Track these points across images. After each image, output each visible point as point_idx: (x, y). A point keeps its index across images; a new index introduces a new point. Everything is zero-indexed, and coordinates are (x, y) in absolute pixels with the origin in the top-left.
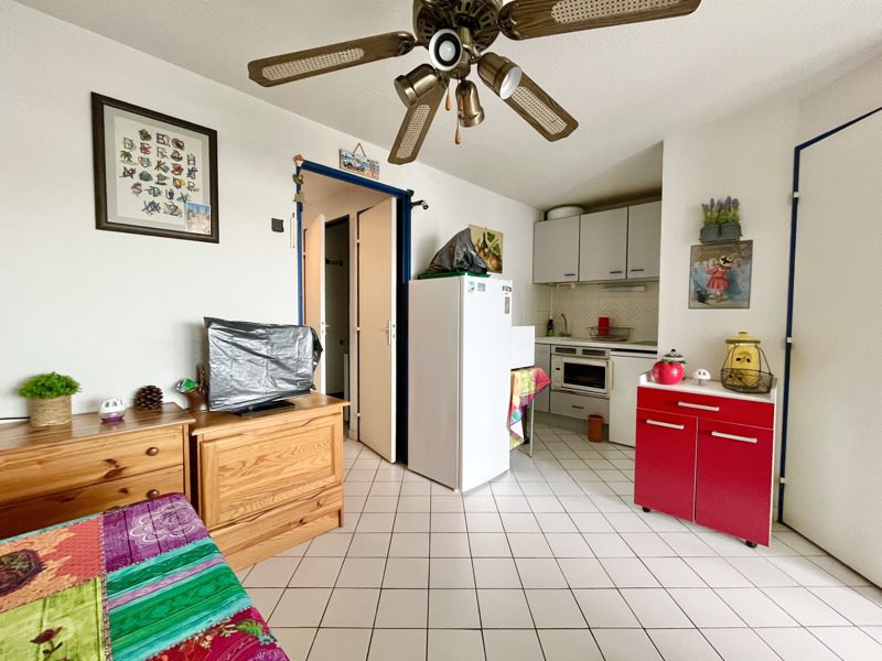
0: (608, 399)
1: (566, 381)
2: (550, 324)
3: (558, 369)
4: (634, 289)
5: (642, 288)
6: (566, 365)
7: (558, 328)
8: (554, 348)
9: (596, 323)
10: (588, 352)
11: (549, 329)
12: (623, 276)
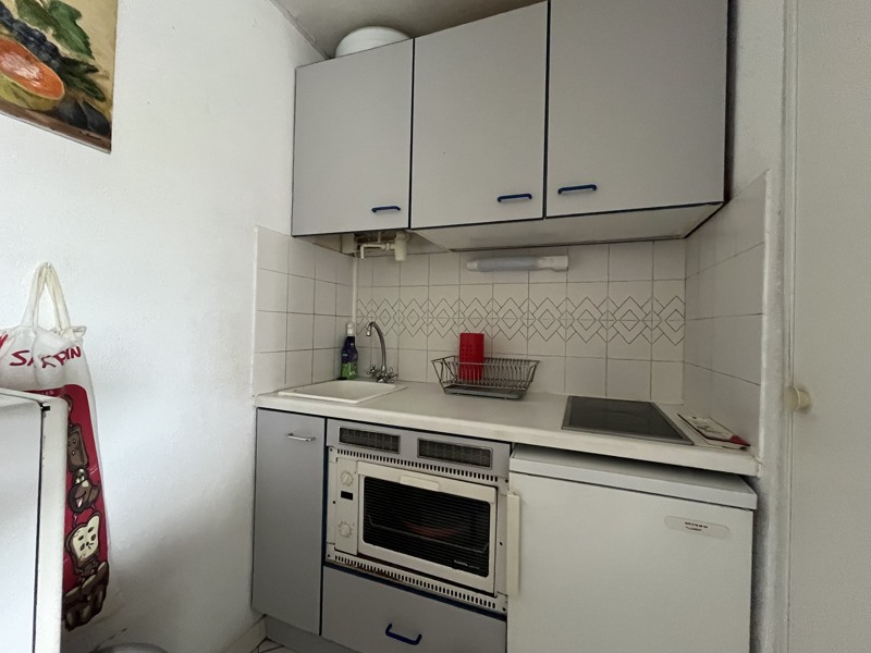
0: (503, 618)
1: (371, 536)
2: (349, 349)
3: (347, 495)
4: (544, 262)
5: (562, 262)
6: (371, 484)
7: (369, 357)
8: (334, 430)
9: (450, 347)
10: (436, 450)
11: (344, 360)
12: (533, 209)
